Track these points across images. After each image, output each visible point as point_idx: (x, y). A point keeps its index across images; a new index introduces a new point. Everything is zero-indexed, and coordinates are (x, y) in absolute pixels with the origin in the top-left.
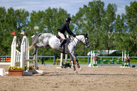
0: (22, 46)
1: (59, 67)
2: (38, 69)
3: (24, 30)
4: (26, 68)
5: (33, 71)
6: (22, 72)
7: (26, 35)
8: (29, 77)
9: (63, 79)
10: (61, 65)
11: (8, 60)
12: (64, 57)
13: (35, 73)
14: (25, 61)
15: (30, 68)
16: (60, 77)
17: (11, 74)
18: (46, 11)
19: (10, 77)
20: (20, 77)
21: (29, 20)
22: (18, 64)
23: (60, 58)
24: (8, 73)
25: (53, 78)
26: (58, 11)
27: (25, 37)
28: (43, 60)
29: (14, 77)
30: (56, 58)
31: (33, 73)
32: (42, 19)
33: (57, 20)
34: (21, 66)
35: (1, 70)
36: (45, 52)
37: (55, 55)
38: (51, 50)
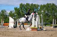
0: (37, 19)
1: (52, 27)
2: (43, 28)
3: (37, 12)
4: (38, 28)
5: (41, 29)
7: (38, 14)
9: (54, 32)
10: (53, 27)
14: (38, 25)
15: (40, 28)
16: (53, 31)
17: (32, 30)
18: (47, 4)
19: (32, 31)
21: (39, 8)
22: (35, 26)
23: (52, 24)
24: (31, 30)
25: (50, 32)
27: (38, 15)
28: (45, 25)
30: (51, 24)
31: (42, 30)
32: (45, 8)
33: (51, 8)
34: (36, 27)
35: (29, 28)
36: (46, 21)
37: (50, 22)
38: (48, 20)
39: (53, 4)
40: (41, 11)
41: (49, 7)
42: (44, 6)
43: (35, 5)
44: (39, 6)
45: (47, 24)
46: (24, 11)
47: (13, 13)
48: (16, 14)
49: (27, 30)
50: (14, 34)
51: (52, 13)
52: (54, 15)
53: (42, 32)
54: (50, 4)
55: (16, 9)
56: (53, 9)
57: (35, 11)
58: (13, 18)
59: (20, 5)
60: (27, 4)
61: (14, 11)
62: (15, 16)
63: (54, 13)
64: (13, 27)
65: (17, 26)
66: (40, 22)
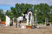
0: (31, 17)
1: (45, 25)
2: (37, 26)
4: (32, 26)
6: (31, 27)
8: (34, 29)
11: (26, 22)
12: (47, 22)
13: (36, 27)
14: (32, 23)
15: (34, 26)
16: (45, 29)
17: (27, 28)
18: (40, 4)
20: (30, 29)
21: (33, 8)
22: (29, 24)
23: (45, 22)
24: (26, 27)
26: (44, 4)
28: (39, 23)
29: (28, 29)
30: (44, 22)
31: (35, 28)
32: (38, 7)
33: (44, 8)
34: (31, 25)
35: (23, 26)
36: (40, 20)
37: (43, 21)
38: (42, 19)
39: (46, 4)
40: (35, 11)
41: (42, 7)
42: (38, 6)
43: (29, 5)
44: (33, 6)
45: (40, 22)
46: (20, 10)
47: (9, 12)
48: (12, 13)
49: (22, 28)
50: (10, 31)
51: (45, 12)
52: (47, 14)
53: (35, 29)
54: (43, 4)
55: (12, 8)
56: (46, 9)
57: (29, 10)
58: (10, 17)
59: (16, 5)
60: (22, 4)
61: (10, 10)
62: (11, 15)
63: (47, 12)
64: (9, 25)
65: (13, 24)
66: (34, 21)
